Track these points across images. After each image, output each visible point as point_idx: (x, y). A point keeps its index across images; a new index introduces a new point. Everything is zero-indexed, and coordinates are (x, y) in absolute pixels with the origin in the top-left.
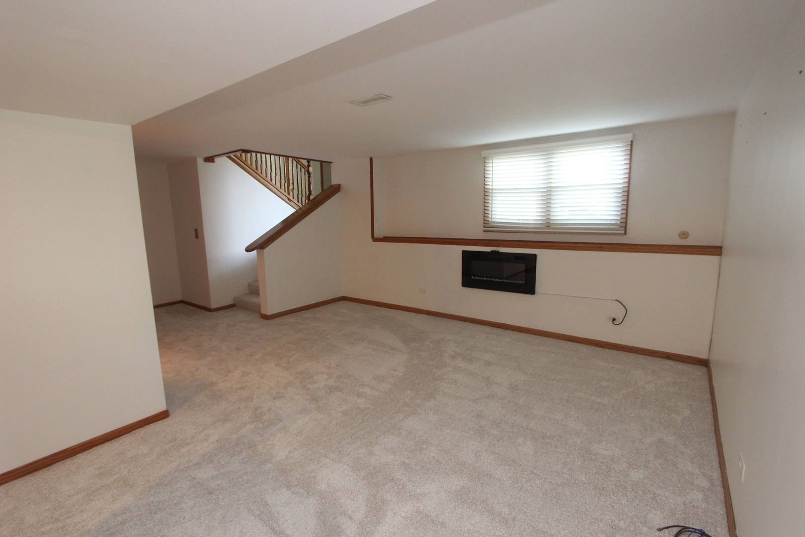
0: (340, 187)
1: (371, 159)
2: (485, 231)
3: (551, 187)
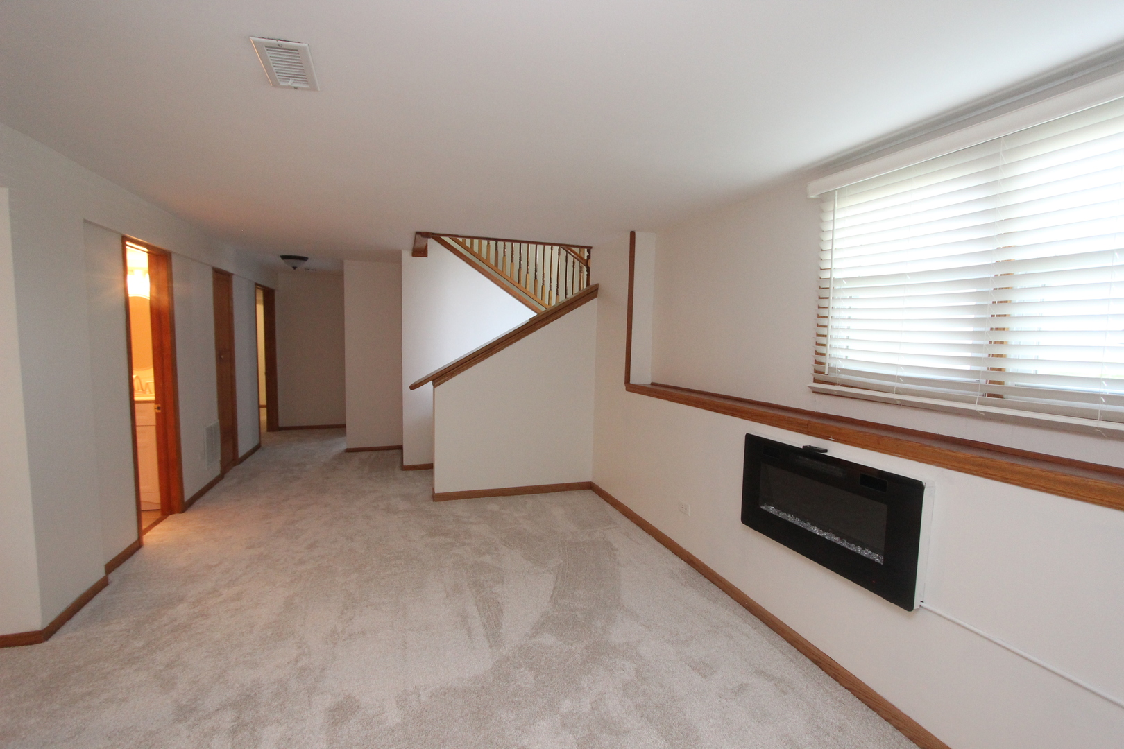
0: (597, 289)
1: (633, 234)
2: (817, 392)
3: (1008, 262)
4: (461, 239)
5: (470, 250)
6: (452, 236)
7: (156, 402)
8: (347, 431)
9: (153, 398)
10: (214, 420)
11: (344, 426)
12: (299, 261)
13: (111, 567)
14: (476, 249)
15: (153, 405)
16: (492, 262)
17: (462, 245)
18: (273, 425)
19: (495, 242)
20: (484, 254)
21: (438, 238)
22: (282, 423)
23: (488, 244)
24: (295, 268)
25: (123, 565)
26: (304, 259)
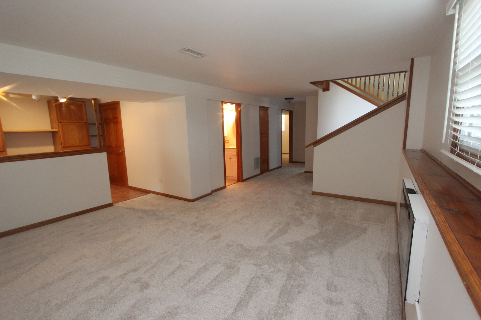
1: (412, 60)
4: (346, 80)
5: (351, 84)
6: (342, 79)
7: (237, 149)
8: (305, 165)
9: (236, 148)
10: (258, 155)
11: (304, 163)
12: (291, 100)
13: (213, 191)
14: (354, 83)
15: (236, 150)
16: (362, 88)
17: (347, 82)
18: (291, 160)
19: (364, 78)
20: (358, 86)
21: (334, 82)
22: (294, 160)
23: (361, 79)
24: (289, 102)
25: (218, 191)
26: (293, 99)
